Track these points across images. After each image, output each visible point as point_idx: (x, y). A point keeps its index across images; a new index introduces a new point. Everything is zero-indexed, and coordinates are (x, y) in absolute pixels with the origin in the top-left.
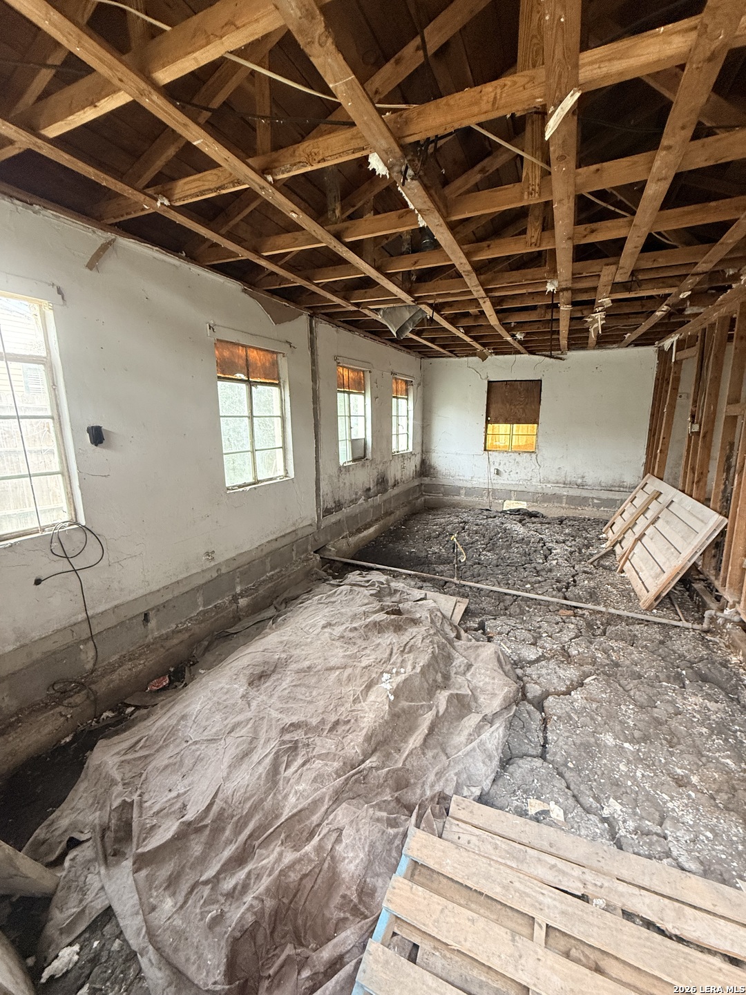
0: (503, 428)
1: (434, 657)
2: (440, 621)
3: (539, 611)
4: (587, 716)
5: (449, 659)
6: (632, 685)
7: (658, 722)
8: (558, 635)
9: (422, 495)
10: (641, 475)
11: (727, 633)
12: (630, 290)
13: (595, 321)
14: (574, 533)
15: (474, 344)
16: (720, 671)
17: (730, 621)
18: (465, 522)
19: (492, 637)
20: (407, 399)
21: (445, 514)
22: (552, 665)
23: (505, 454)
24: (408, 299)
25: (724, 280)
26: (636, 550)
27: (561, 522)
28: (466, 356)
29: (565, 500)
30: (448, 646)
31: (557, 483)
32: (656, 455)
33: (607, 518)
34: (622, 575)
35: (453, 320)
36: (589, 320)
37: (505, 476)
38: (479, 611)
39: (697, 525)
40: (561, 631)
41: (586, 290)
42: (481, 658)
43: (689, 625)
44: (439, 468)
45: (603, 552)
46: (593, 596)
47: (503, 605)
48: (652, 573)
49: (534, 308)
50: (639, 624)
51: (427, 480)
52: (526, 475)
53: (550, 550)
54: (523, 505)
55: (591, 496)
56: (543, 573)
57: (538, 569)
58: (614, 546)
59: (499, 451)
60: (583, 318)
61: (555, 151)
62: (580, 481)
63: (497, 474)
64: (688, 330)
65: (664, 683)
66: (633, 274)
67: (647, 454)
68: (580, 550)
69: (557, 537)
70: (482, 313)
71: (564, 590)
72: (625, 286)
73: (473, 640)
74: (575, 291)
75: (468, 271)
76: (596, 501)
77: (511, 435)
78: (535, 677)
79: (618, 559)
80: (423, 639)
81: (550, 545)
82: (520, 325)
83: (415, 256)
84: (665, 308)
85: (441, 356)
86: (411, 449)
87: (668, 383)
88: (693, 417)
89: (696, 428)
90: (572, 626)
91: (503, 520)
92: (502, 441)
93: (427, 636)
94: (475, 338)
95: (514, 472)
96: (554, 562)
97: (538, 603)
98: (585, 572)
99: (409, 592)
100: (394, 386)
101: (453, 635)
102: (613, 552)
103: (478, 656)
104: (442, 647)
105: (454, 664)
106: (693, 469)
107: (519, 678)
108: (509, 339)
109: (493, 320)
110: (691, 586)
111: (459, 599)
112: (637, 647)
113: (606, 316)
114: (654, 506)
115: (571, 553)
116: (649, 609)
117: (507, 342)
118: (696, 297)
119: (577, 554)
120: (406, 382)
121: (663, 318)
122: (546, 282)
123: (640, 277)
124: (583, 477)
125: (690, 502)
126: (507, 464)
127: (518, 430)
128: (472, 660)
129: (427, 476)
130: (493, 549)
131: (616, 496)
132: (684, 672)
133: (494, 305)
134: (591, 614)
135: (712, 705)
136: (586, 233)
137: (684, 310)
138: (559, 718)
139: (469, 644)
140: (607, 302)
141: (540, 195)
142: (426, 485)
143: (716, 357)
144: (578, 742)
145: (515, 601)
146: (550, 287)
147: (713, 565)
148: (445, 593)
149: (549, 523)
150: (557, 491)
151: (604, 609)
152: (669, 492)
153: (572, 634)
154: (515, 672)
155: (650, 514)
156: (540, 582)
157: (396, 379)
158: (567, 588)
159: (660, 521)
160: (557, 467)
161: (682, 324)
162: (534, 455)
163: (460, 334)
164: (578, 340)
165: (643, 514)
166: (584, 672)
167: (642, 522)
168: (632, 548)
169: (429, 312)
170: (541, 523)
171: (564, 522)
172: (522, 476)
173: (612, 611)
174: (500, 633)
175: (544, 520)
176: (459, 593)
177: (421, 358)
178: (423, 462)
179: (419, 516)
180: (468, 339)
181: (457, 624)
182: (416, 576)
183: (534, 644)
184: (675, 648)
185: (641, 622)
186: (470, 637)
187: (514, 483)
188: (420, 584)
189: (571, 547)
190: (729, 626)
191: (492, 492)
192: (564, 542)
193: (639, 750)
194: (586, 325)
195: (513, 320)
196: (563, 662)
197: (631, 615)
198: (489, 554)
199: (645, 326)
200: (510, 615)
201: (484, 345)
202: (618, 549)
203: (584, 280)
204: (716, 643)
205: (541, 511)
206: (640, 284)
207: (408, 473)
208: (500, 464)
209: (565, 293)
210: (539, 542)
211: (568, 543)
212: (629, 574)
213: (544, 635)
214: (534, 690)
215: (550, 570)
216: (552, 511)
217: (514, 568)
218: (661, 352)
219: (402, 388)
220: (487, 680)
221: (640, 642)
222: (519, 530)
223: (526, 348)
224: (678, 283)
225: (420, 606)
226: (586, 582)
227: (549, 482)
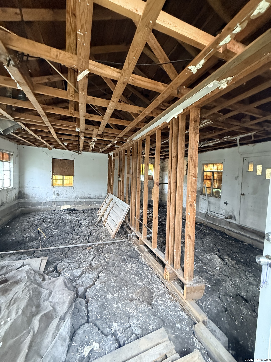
0: (60, 177)
1: (30, 298)
2: (33, 275)
3: (79, 251)
4: (101, 291)
5: (39, 294)
6: (113, 269)
7: (122, 280)
8: (88, 259)
9: (19, 208)
10: (107, 193)
11: (133, 239)
12: (102, 137)
13: (92, 144)
14: (89, 215)
15: (46, 143)
16: (134, 253)
17: (134, 236)
18: (44, 218)
19: (60, 272)
20: (10, 162)
21: (33, 216)
22: (87, 274)
23: (61, 187)
24: (11, 118)
25: (124, 140)
26: (108, 218)
27: (84, 211)
28: (42, 147)
29: (84, 203)
30: (38, 287)
31: (81, 197)
32: (110, 187)
33: (98, 208)
34: (105, 227)
35: (36, 132)
36: (90, 143)
37: (62, 196)
38: (53, 260)
39: (123, 208)
40: (88, 257)
41: (89, 134)
42: (56, 286)
43: (124, 240)
44: (29, 195)
45: (99, 220)
46: (97, 238)
47: (64, 254)
48: (114, 225)
49: (71, 135)
50: (112, 244)
51: (22, 201)
52: (70, 195)
53: (81, 224)
54: (69, 207)
55: (93, 201)
56: (79, 234)
57: (77, 232)
58: (101, 218)
59: (58, 186)
60: (88, 142)
61: (80, 86)
62: (89, 196)
63: (58, 195)
64: (116, 151)
65: (122, 264)
66: (102, 133)
67: (108, 186)
68: (91, 221)
69: (83, 218)
70: (50, 132)
71: (88, 239)
72: (100, 136)
73: (52, 278)
74: (85, 133)
75: (44, 115)
76: (94, 202)
77: (63, 180)
78: (81, 283)
79: (103, 222)
80: (23, 291)
81: (81, 221)
82: (65, 140)
83: (15, 100)
84: (111, 144)
85: (29, 145)
86: (12, 186)
87: (112, 165)
88: (119, 176)
89: (120, 179)
90: (92, 253)
91: (61, 214)
92: (60, 182)
93: (25, 288)
94: (46, 141)
95: (65, 194)
96: (83, 228)
97: (79, 247)
98: (94, 230)
99: (12, 264)
100: (1, 156)
101: (41, 280)
102: (101, 220)
103: (55, 285)
104: (34, 290)
105: (42, 296)
106: (120, 191)
107: (75, 287)
108: (61, 144)
109: (55, 136)
110: (123, 227)
111: (43, 258)
112: (112, 254)
113: (95, 143)
114: (111, 203)
115: (88, 223)
116: (114, 238)
117: (60, 145)
118: (118, 143)
119: (91, 223)
120: (9, 154)
121: (110, 147)
122: (76, 128)
123: (105, 134)
124: (90, 194)
125: (121, 201)
126: (62, 191)
127: (66, 178)
128: (52, 289)
129: (22, 198)
130: (58, 228)
131: (101, 200)
132: (126, 257)
133: (55, 130)
134: (97, 246)
135: (134, 265)
136: (89, 116)
137: (115, 146)
138: (92, 298)
139: (50, 281)
140: (96, 139)
141: (74, 98)
142: (21, 203)
143: (123, 160)
144: (100, 305)
145: (69, 250)
146: (77, 130)
147: (128, 219)
148: (35, 257)
149: (80, 213)
150: (82, 200)
151: (101, 243)
152: (115, 199)
153: (92, 257)
154: (72, 285)
155: (111, 206)
156: (78, 238)
157: (2, 152)
158: (89, 238)
159: (114, 208)
160: (81, 191)
161: (114, 149)
162: (72, 187)
163: (39, 138)
164: (86, 148)
165: (109, 206)
166: (98, 272)
167: (109, 209)
168: (107, 218)
169: (23, 126)
170: (77, 213)
171: (85, 212)
172: (68, 195)
173: (104, 242)
174: (64, 269)
175: (78, 212)
176: (42, 254)
177: (18, 144)
178: (20, 192)
179: (18, 219)
180: (43, 141)
181: (42, 273)
182: (17, 253)
183: (79, 267)
184: (122, 249)
185: (112, 243)
186: (50, 277)
187: (65, 198)
188: (19, 257)
189: (88, 221)
190: (133, 237)
191: (56, 203)
192: (86, 219)
193: (119, 295)
194: (89, 145)
195: (63, 137)
196: (90, 271)
197: (109, 242)
198: (56, 231)
199: (105, 148)
200: (68, 257)
201: (50, 144)
202: (103, 218)
203: (88, 131)
204: (131, 244)
205: (76, 208)
206: (105, 136)
207: (10, 198)
208: (59, 191)
209: (82, 133)
210: (77, 221)
211: (87, 219)
212: (107, 227)
213: (82, 261)
214: (81, 290)
215: (82, 232)
216: (80, 208)
217: (68, 235)
218: (109, 155)
219: (6, 157)
220: (60, 296)
221: (113, 251)
222: (69, 217)
223: (67, 148)
224: (114, 138)
225: (21, 271)
226: (95, 233)
227: (79, 197)
